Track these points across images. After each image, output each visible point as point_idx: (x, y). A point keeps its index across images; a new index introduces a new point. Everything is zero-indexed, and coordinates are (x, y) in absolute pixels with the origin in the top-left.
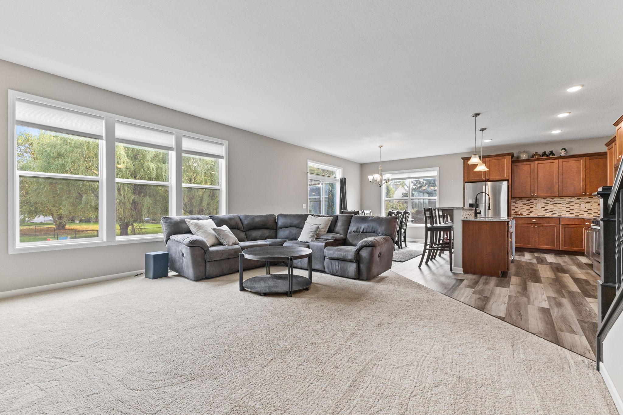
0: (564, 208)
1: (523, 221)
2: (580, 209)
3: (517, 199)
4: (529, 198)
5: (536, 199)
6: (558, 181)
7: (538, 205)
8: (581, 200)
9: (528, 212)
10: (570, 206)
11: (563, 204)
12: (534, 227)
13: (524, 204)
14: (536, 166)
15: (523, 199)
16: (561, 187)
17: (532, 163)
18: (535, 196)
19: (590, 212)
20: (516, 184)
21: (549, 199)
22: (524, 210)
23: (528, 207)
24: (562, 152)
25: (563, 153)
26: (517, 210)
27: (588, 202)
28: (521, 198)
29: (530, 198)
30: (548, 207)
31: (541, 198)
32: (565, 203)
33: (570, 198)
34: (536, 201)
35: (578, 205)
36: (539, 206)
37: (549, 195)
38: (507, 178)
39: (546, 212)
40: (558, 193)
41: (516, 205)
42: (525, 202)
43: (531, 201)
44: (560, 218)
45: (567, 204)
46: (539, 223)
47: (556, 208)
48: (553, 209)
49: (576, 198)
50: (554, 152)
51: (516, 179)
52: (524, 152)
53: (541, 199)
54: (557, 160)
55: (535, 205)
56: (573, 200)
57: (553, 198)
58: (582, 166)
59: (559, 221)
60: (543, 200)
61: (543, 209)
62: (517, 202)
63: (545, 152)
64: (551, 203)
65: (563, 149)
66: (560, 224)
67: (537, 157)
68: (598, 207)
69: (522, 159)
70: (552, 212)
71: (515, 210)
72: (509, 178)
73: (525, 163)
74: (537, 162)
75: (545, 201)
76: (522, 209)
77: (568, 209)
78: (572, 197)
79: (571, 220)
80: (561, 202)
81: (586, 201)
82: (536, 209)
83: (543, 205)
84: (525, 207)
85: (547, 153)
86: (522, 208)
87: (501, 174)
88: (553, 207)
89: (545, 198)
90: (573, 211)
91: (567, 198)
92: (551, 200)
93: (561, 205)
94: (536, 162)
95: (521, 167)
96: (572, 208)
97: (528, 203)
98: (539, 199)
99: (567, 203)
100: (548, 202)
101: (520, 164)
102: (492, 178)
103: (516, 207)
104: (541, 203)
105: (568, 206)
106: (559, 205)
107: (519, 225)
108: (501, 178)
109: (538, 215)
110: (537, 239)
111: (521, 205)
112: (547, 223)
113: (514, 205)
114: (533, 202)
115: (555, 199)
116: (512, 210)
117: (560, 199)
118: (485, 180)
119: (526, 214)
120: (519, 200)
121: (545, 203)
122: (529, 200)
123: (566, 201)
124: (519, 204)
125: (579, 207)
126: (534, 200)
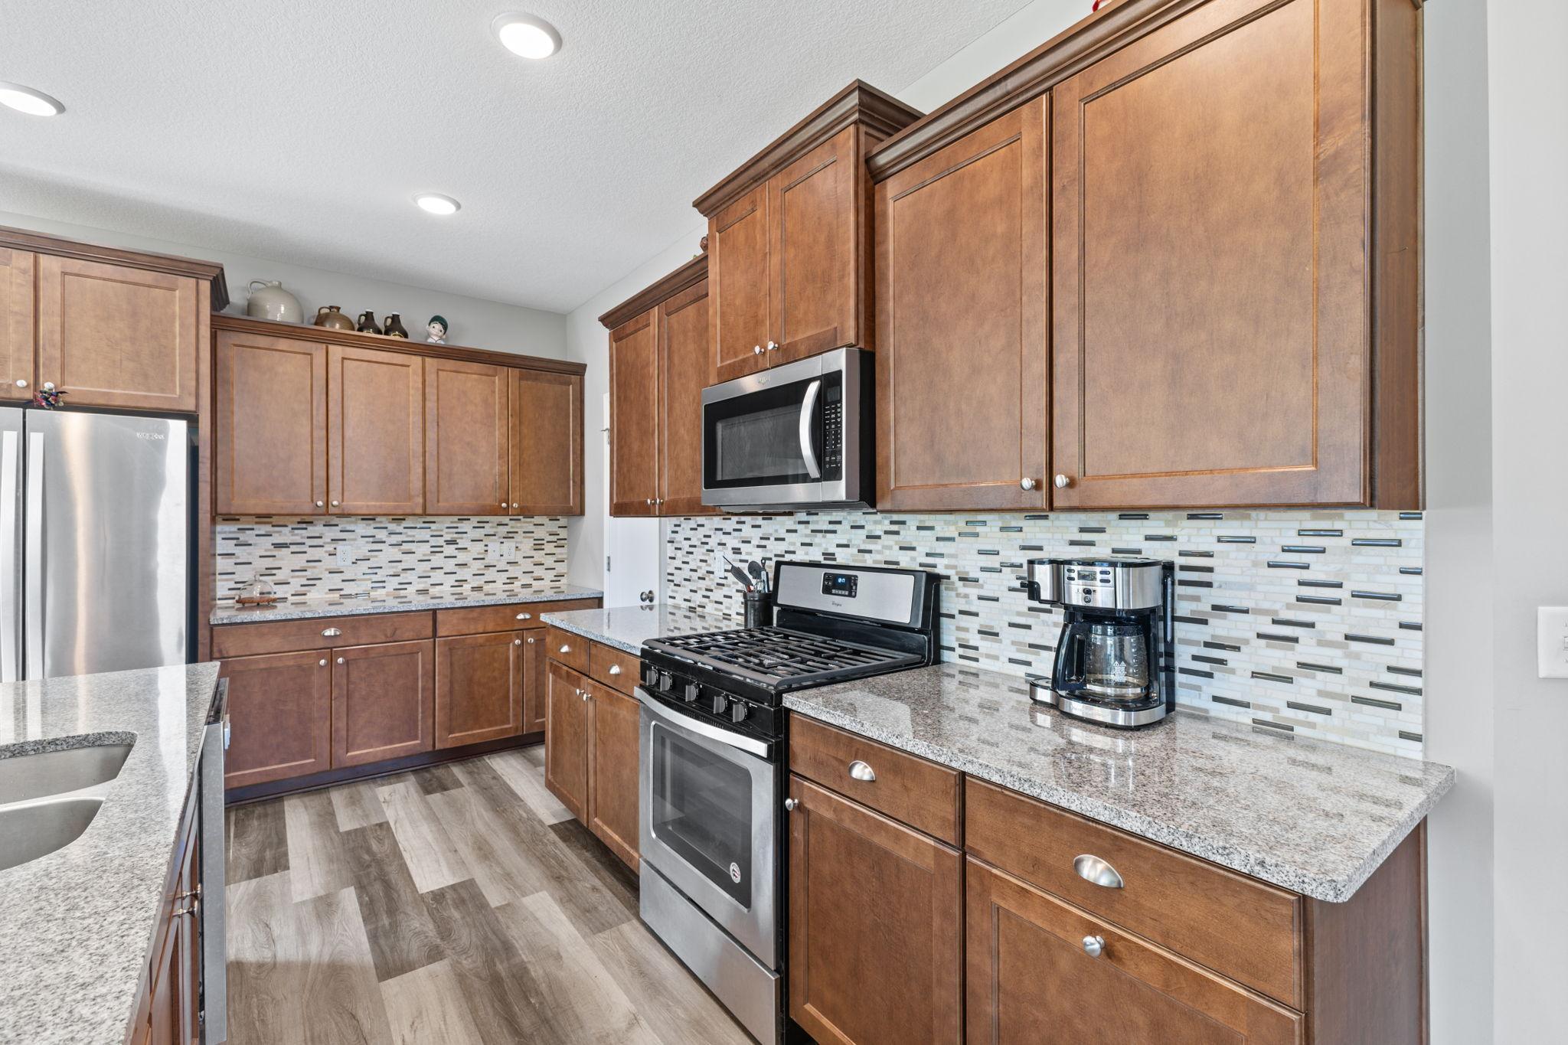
0: (438, 559)
1: (274, 643)
2: (487, 562)
3: (242, 518)
4: (305, 517)
5: (336, 520)
6: (424, 446)
7: (340, 546)
8: (488, 529)
9: (296, 584)
10: (456, 553)
11: (434, 541)
12: (331, 661)
13: (278, 546)
14: (335, 369)
15: (274, 520)
16: (431, 476)
17: (318, 351)
18: (332, 510)
19: (513, 571)
20: (242, 445)
21: (383, 521)
22: (280, 576)
23: (300, 561)
24: (432, 330)
25: (436, 335)
26: (244, 574)
27: (509, 536)
28: (263, 517)
29: (307, 519)
30: (381, 559)
31: (353, 519)
32: (440, 541)
33: (456, 518)
34: (330, 533)
35: (480, 546)
36: (347, 552)
37: (389, 505)
38: (189, 405)
39: (375, 578)
40: (420, 500)
41: (238, 550)
42: (285, 535)
43: (312, 530)
44: (434, 611)
45: (449, 542)
46: (352, 642)
47: (409, 561)
48: (400, 567)
49: (474, 520)
50: (404, 323)
51: (241, 415)
52: (279, 287)
53: (355, 523)
54: (419, 359)
55: (330, 548)
56: (465, 526)
57: (398, 519)
58: (500, 398)
59: (431, 623)
60: (362, 528)
61: (363, 566)
62: (243, 537)
63: (369, 316)
64: (395, 539)
65: (437, 319)
66: (435, 635)
67: (337, 324)
68: (533, 553)
69: (270, 317)
70: (397, 580)
71: (237, 577)
72: (197, 405)
73: (283, 344)
74: (339, 348)
75: (370, 531)
76: (270, 572)
77: (450, 565)
78: (463, 516)
79: (475, 614)
80: (427, 537)
81: (503, 530)
82: (333, 567)
83: (364, 548)
84: (287, 561)
85: (379, 321)
86: (269, 563)
87: (146, 376)
88: (399, 556)
89: (369, 518)
90: (466, 570)
91: (448, 521)
92: (393, 527)
93: (425, 549)
94: (337, 352)
95: (266, 359)
96: (462, 557)
97: (298, 539)
98: (344, 524)
99: (448, 537)
100: (381, 535)
101: (262, 341)
102: (75, 389)
103: (238, 561)
104: (355, 540)
105: (450, 550)
106: (419, 547)
107: (253, 667)
108: (146, 397)
109: (342, 593)
110: (341, 724)
111: (266, 550)
112: (386, 636)
113: (230, 552)
114: (321, 537)
115: (405, 524)
116: (218, 577)
117: (424, 522)
118: (29, 395)
119: (288, 596)
120: (255, 527)
121: (371, 539)
122: (304, 526)
123: (442, 530)
124: (255, 545)
125: (482, 556)
126: (327, 528)
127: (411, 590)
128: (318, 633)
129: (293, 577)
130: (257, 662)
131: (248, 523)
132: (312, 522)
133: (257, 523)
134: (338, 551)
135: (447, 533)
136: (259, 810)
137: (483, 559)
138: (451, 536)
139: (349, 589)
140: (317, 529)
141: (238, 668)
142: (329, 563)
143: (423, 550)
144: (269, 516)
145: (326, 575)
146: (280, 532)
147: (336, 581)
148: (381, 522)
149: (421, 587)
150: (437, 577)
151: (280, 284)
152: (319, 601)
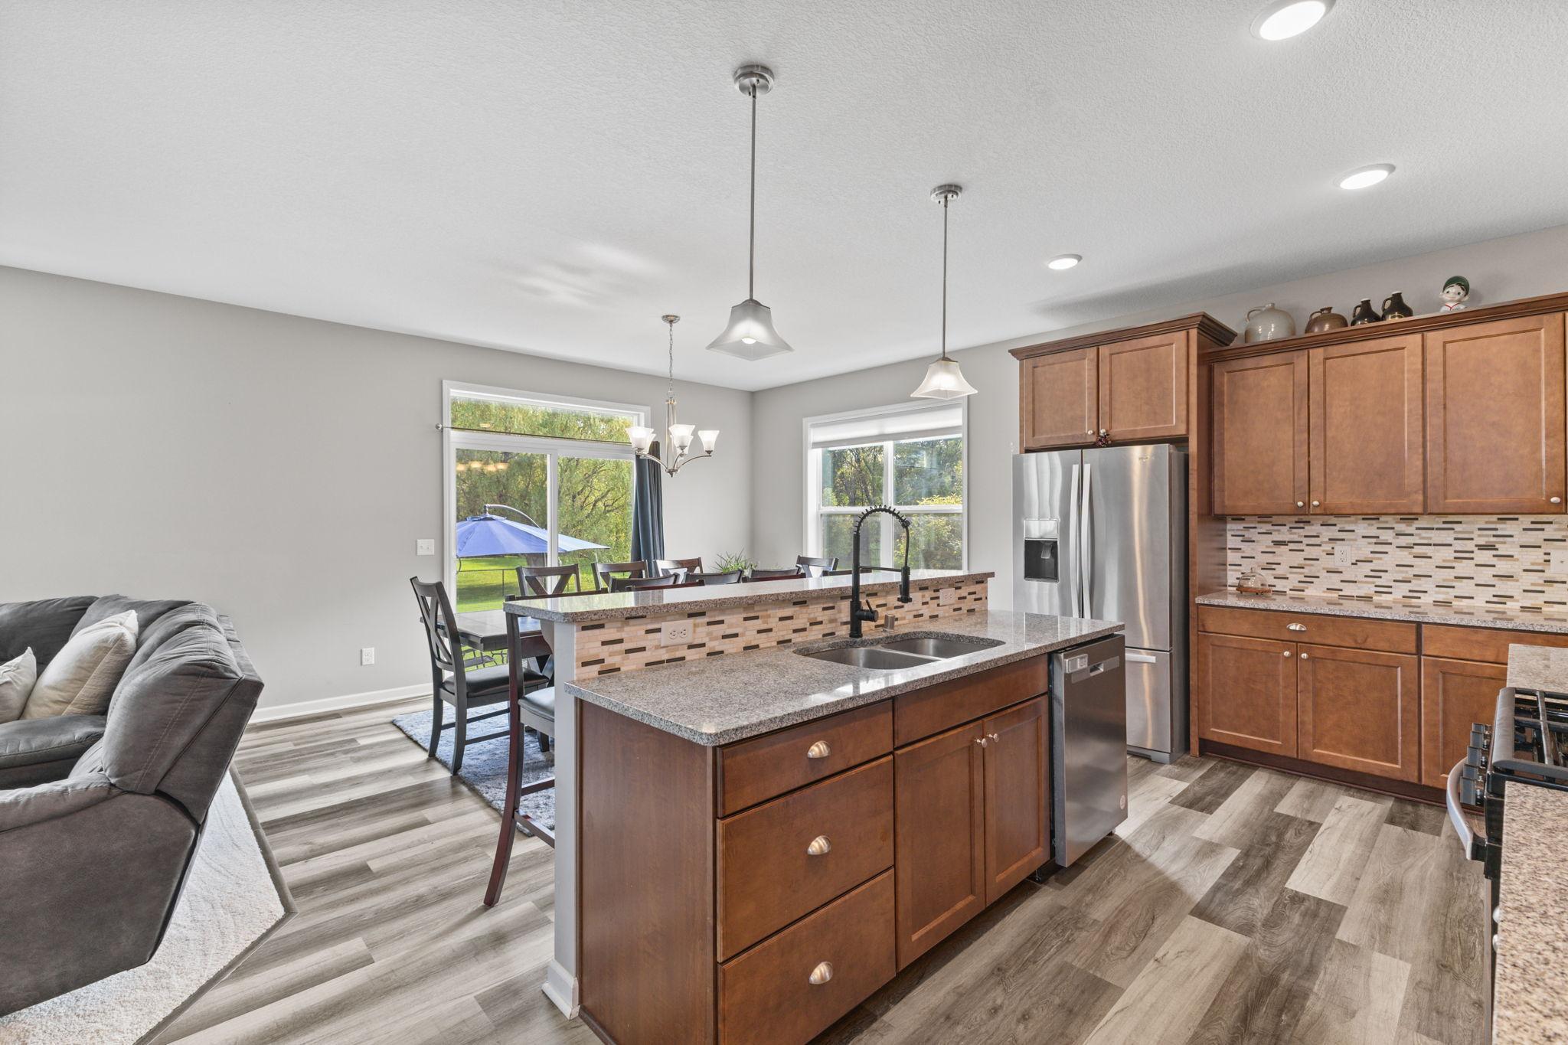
0: (1463, 568)
1: (1245, 628)
2: (1548, 575)
3: (1247, 518)
4: (1302, 516)
5: (1333, 520)
6: (1424, 437)
7: (1338, 547)
8: (1550, 531)
9: (1294, 579)
10: (1494, 561)
11: (1459, 545)
12: (1296, 655)
13: (1277, 543)
14: (1317, 371)
15: (1274, 519)
16: (1434, 470)
17: (1302, 359)
18: (1329, 510)
20: (1232, 455)
21: (1390, 521)
22: (1280, 570)
23: (1298, 559)
24: (1446, 297)
25: (1451, 301)
26: (1247, 566)
28: (1264, 517)
30: (1388, 562)
31: (1353, 518)
32: (1470, 545)
33: (1494, 518)
34: (1327, 533)
35: (1537, 556)
36: (1345, 553)
37: (1378, 504)
38: (1181, 431)
39: (1378, 582)
40: (1421, 498)
41: (1243, 546)
42: (1283, 534)
43: (1310, 530)
44: (1419, 624)
45: (1481, 547)
46: (1318, 640)
47: (1422, 567)
48: (1411, 572)
49: (1526, 521)
50: (1407, 300)
51: (1232, 430)
52: (1272, 308)
53: (1355, 522)
54: (1418, 337)
55: (1327, 547)
56: (1510, 528)
57: (1405, 517)
58: (1548, 356)
59: (1413, 637)
60: (1362, 528)
61: (1366, 568)
62: (1248, 534)
63: (1366, 305)
64: (1404, 541)
65: (1457, 281)
66: (1419, 651)
67: (1327, 327)
69: (1261, 339)
70: (1407, 586)
71: (1243, 569)
72: (1188, 430)
73: (1267, 360)
74: (1321, 350)
75: (1373, 532)
76: (1269, 567)
77: (1485, 576)
78: (1508, 514)
79: (1481, 636)
80: (1449, 540)
82: (1331, 566)
83: (1365, 549)
84: (1286, 558)
85: (1377, 308)
86: (1270, 558)
87: (1155, 413)
88: (1409, 560)
89: (1372, 517)
90: (1510, 583)
91: (1482, 521)
92: (1402, 527)
93: (1447, 554)
94: (1318, 354)
95: (1251, 377)
96: (1503, 567)
97: (1295, 538)
98: (1343, 523)
99: (1482, 541)
100: (1387, 536)
101: (1250, 363)
102: (1119, 430)
103: (1244, 555)
104: (1355, 540)
105: (1486, 557)
106: (1438, 551)
107: (1228, 644)
108: (1155, 429)
109: (1341, 593)
110: (1308, 718)
111: (1267, 547)
112: (1356, 641)
113: (1237, 547)
114: (1318, 537)
115: (1417, 524)
116: (1229, 567)
117: (1444, 522)
118: (1094, 439)
119: (1287, 590)
120: (1257, 525)
121: (1374, 540)
122: (1301, 525)
123: (1472, 533)
124: (1258, 541)
125: (1540, 568)
126: (1324, 527)
127: (1427, 600)
128: (1283, 626)
129: (1291, 573)
130: (1231, 641)
131: (1252, 522)
132: (1309, 522)
133: (1259, 522)
134: (1336, 551)
135: (1479, 536)
136: (1234, 768)
137: (1543, 571)
138: (1486, 539)
139: (1349, 590)
140: (1314, 529)
141: (1217, 643)
142: (1327, 562)
143: (1445, 555)
144: (1270, 516)
145: (1323, 574)
146: (1279, 531)
147: (1335, 581)
148: (1387, 522)
149: (1441, 597)
150: (1464, 587)
151: (1273, 304)
152: (1317, 597)
